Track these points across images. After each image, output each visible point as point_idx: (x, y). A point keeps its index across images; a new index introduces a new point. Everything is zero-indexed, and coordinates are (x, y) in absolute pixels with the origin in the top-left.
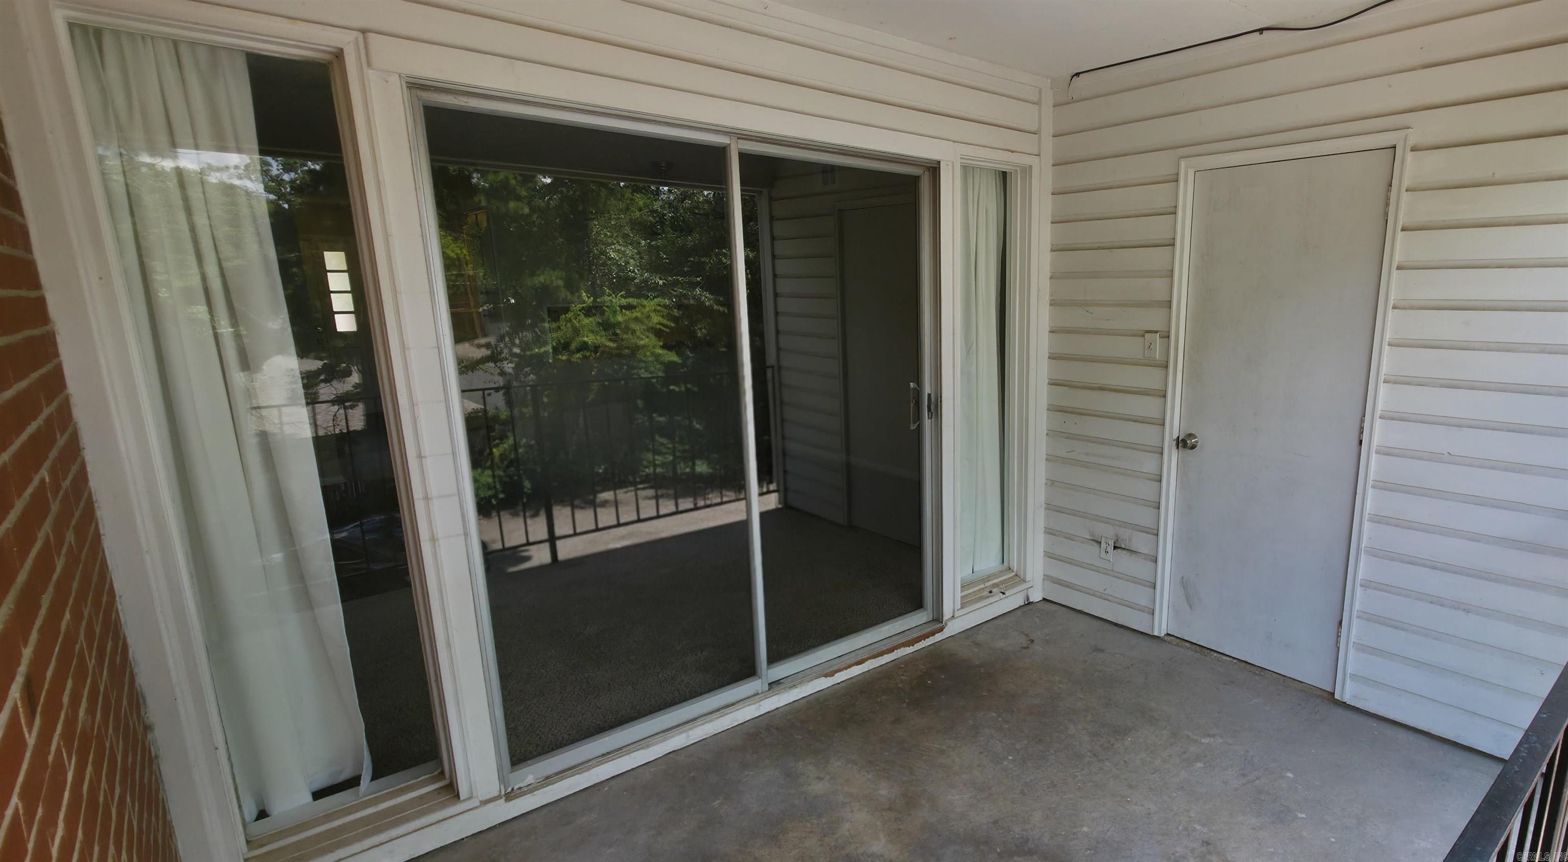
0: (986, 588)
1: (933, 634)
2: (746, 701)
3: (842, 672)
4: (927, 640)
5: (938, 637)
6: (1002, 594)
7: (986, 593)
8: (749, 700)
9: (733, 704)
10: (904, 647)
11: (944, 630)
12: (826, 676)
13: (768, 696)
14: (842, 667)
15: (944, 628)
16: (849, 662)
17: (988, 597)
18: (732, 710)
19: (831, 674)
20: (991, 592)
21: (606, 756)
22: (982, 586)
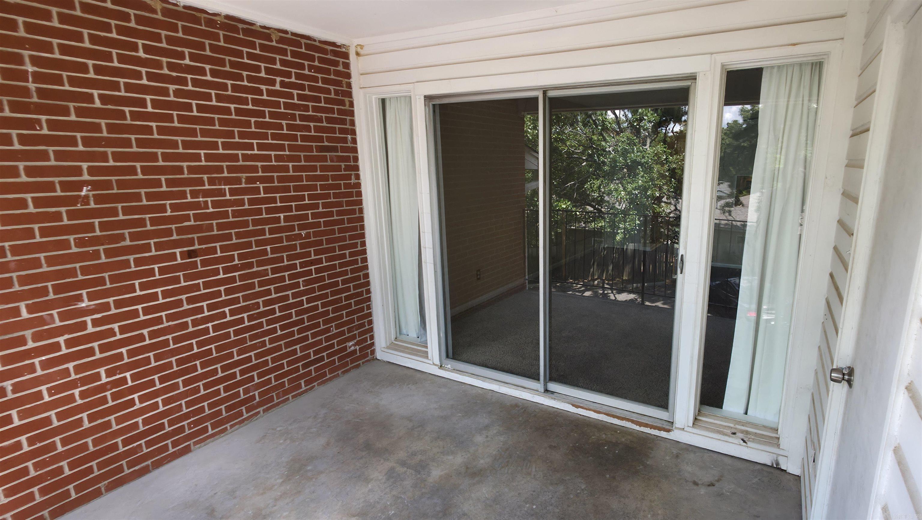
0: (734, 428)
1: (660, 429)
2: (532, 391)
3: (583, 410)
4: (652, 429)
5: (663, 434)
6: (742, 442)
7: (729, 432)
8: (533, 391)
9: (525, 388)
10: (632, 423)
11: (670, 432)
12: (573, 405)
13: (540, 395)
14: (586, 407)
15: (671, 431)
16: (591, 408)
17: (729, 436)
18: (521, 390)
19: (577, 407)
20: (734, 434)
21: (473, 375)
22: (732, 425)
